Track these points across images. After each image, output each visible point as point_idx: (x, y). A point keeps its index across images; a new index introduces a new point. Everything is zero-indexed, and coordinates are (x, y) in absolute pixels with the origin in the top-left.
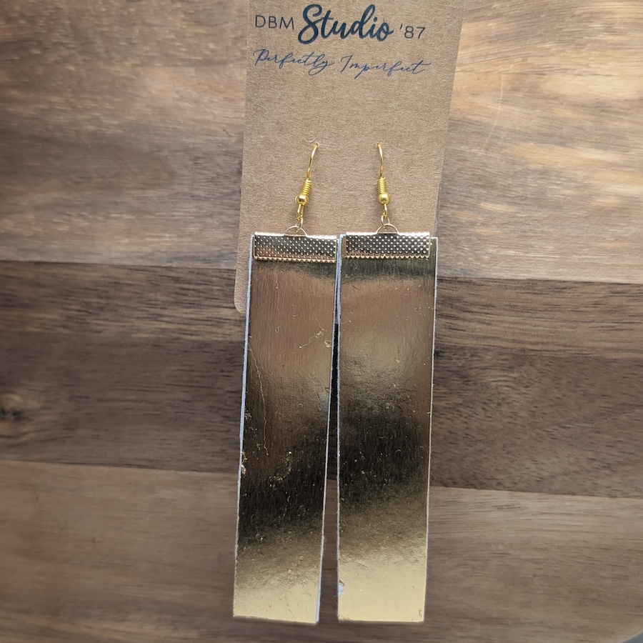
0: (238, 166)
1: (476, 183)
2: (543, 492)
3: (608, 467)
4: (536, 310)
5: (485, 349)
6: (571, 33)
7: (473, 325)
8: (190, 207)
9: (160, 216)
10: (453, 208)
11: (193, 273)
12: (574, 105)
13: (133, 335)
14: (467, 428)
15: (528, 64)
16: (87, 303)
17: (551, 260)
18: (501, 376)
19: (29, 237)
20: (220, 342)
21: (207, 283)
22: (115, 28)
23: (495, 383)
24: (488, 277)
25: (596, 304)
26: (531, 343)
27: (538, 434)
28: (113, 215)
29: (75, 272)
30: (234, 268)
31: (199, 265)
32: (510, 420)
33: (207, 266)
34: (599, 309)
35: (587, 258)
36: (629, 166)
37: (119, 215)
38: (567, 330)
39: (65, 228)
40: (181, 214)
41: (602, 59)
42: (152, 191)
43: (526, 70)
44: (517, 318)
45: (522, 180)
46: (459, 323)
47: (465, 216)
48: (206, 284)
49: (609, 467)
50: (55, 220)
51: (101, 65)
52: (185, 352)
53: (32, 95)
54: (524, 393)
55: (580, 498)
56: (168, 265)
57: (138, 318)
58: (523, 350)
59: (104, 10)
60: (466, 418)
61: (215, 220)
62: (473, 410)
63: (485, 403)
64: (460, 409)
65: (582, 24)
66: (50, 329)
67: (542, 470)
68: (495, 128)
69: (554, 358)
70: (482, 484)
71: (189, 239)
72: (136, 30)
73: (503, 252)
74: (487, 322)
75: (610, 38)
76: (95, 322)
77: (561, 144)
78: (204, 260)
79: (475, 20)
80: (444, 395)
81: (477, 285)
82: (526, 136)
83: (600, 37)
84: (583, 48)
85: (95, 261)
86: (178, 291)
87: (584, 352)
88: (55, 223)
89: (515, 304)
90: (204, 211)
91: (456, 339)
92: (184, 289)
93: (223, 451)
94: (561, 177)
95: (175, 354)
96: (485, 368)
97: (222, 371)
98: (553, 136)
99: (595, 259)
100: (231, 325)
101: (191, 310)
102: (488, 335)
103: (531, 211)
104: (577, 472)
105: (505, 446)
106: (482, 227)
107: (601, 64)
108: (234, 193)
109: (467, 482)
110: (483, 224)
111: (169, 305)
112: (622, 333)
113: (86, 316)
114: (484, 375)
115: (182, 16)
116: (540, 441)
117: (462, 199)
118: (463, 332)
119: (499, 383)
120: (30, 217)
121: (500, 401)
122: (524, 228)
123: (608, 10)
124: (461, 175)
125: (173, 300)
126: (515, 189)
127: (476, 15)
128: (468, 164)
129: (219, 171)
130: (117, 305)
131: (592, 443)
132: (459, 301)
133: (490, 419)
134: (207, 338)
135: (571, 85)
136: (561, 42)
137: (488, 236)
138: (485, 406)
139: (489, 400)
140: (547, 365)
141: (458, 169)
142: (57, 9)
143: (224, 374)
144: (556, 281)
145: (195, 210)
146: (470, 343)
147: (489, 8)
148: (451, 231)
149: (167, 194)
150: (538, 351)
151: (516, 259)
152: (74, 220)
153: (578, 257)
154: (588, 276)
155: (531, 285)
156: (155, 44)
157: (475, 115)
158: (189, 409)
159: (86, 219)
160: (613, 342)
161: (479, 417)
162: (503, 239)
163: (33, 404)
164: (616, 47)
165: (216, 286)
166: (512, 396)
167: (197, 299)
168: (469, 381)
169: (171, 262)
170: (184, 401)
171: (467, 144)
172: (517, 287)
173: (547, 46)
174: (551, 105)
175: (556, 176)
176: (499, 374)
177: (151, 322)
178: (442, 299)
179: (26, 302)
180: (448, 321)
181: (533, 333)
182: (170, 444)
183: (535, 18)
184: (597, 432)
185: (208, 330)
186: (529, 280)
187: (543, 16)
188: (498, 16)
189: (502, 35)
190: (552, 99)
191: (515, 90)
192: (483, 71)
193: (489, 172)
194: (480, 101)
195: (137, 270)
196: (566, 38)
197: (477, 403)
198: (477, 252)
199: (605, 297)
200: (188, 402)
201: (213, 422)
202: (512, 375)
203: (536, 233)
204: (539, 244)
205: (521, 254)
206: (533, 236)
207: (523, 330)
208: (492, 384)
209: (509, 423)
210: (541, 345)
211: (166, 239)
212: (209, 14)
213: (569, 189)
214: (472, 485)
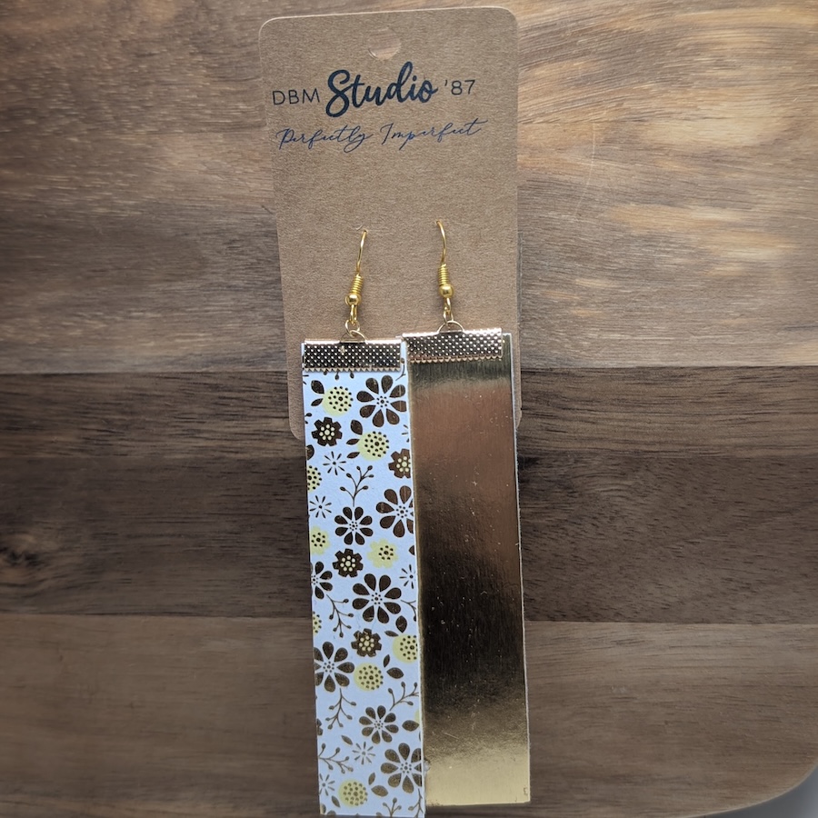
1: (568, 255)
2: (671, 622)
3: (748, 587)
4: (651, 404)
5: (591, 453)
6: (673, 70)
7: (575, 425)
8: (227, 300)
9: (191, 312)
10: (543, 287)
11: (234, 378)
12: (682, 156)
13: (166, 457)
14: (575, 549)
15: (624, 109)
16: (107, 420)
17: (665, 343)
18: (612, 484)
19: (34, 345)
20: (271, 460)
21: (252, 389)
22: (124, 89)
23: (606, 494)
24: (589, 366)
25: (721, 393)
26: (646, 444)
27: (661, 552)
28: (135, 314)
29: (92, 385)
30: (285, 370)
31: (241, 368)
32: (626, 537)
33: (250, 369)
34: (725, 399)
35: (708, 339)
36: (753, 226)
37: (141, 314)
39: (78, 332)
40: (217, 308)
41: (713, 98)
42: (180, 283)
43: (623, 117)
44: (628, 414)
45: (624, 249)
46: (559, 423)
47: (557, 296)
48: (250, 391)
50: (65, 323)
51: (109, 134)
52: (229, 473)
53: (28, 174)
54: (642, 504)
55: (716, 626)
56: (204, 370)
57: (171, 436)
58: (636, 452)
59: (109, 68)
60: (573, 536)
61: (258, 313)
62: (582, 527)
63: (594, 518)
64: (565, 526)
65: (686, 59)
66: (65, 454)
67: (669, 595)
68: (589, 189)
69: (675, 460)
70: (596, 615)
71: (228, 338)
72: (150, 92)
73: (605, 336)
74: (591, 420)
75: (721, 73)
76: (119, 443)
77: (669, 204)
78: (247, 362)
79: (557, 59)
80: (545, 511)
81: (576, 376)
82: (626, 197)
83: (708, 73)
84: (690, 87)
85: (116, 371)
86: (216, 400)
87: (711, 451)
88: (65, 326)
89: (625, 397)
90: (245, 304)
91: (556, 443)
92: (224, 398)
93: (282, 592)
94: (672, 243)
95: (218, 477)
96: (593, 476)
97: (275, 494)
98: (660, 194)
99: (717, 339)
100: (284, 438)
101: (234, 423)
102: (594, 436)
103: (637, 285)
104: (710, 596)
105: (621, 568)
106: (578, 307)
107: (712, 105)
109: (578, 614)
110: (580, 304)
111: (208, 418)
112: (754, 427)
113: (107, 436)
114: (591, 484)
115: (204, 71)
116: (663, 561)
117: (553, 275)
118: (563, 434)
119: (611, 493)
120: (34, 321)
121: (614, 515)
122: (629, 305)
123: (717, 40)
124: (551, 247)
125: (211, 412)
126: (616, 260)
127: (558, 54)
128: (558, 233)
129: (260, 255)
130: (145, 421)
131: (727, 560)
132: (557, 396)
133: (602, 537)
134: (255, 455)
135: (676, 132)
136: (663, 80)
137: (587, 318)
138: (595, 522)
139: (600, 514)
140: (667, 468)
141: (546, 240)
142: (53, 69)
143: (278, 497)
144: (672, 368)
145: (232, 303)
146: (573, 446)
147: (573, 44)
148: (541, 313)
149: (198, 285)
150: (655, 452)
151: (622, 344)
152: (88, 321)
153: (697, 337)
154: (711, 360)
155: (642, 374)
156: (173, 106)
157: (564, 174)
158: (239, 542)
159: (103, 320)
160: (745, 437)
161: (589, 536)
162: (604, 320)
163: (50, 545)
164: (729, 83)
165: (263, 392)
166: (628, 508)
167: (240, 409)
168: (575, 492)
169: (207, 366)
170: (231, 533)
171: (555, 210)
172: (625, 377)
173: (646, 86)
174: (655, 157)
175: (665, 242)
176: (610, 482)
177: (186, 440)
179: (35, 422)
180: (544, 421)
181: (647, 431)
182: (217, 586)
183: (630, 53)
184: (732, 547)
185: (256, 446)
186: (639, 368)
187: (640, 50)
188: (584, 53)
189: (590, 76)
190: (655, 149)
191: (610, 141)
192: (570, 120)
193: (584, 242)
194: (567, 157)
195: (167, 378)
196: (668, 76)
197: (586, 519)
198: (574, 337)
199: (732, 384)
200: (236, 533)
201: (268, 556)
202: (625, 483)
203: (644, 311)
204: (649, 324)
205: (628, 337)
206: (641, 315)
207: (635, 428)
208: (602, 494)
209: (625, 540)
210: (658, 445)
211: (199, 340)
212: (236, 67)
213: (681, 257)
214: (585, 617)
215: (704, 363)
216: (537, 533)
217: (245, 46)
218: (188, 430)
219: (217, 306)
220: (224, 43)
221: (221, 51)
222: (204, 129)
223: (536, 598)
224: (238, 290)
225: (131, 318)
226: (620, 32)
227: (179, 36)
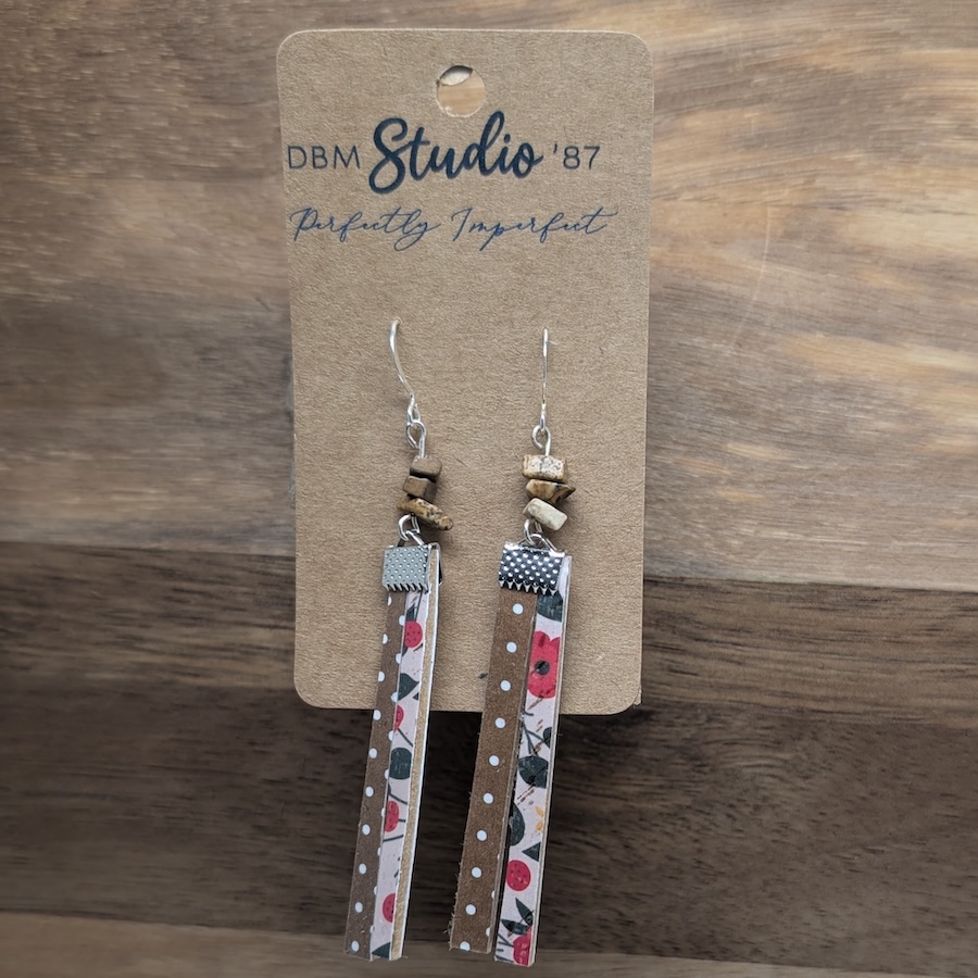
0: (283, 366)
1: (718, 405)
2: (833, 967)
3: (951, 922)
4: (826, 639)
5: (732, 709)
6: (894, 135)
7: (711, 665)
8: (194, 440)
9: (138, 455)
10: (678, 452)
11: (198, 560)
12: (898, 267)
13: (90, 675)
14: (700, 851)
15: (816, 189)
17: (853, 549)
18: (761, 757)
20: (249, 690)
21: (226, 580)
22: (57, 106)
23: (750, 770)
24: (738, 578)
25: (932, 630)
26: (815, 699)
27: (826, 863)
28: (53, 453)
31: (210, 546)
32: (776, 837)
34: (937, 638)
35: (918, 547)
37: (62, 453)
38: (880, 676)
41: (949, 183)
42: (124, 410)
43: (814, 201)
45: (801, 401)
46: (688, 661)
47: (698, 467)
48: (222, 583)
49: (952, 924)
51: (30, 173)
52: (184, 706)
54: (802, 789)
56: (154, 545)
57: (98, 644)
58: (800, 711)
59: (35, 70)
60: (697, 832)
63: (731, 806)
64: (687, 816)
65: (914, 119)
67: (833, 927)
68: (755, 306)
69: (856, 727)
70: (724, 951)
72: (96, 111)
73: (766, 534)
74: (736, 659)
75: (966, 146)
76: (20, 649)
77: (875, 338)
78: (219, 538)
79: (720, 105)
80: (658, 791)
81: (719, 592)
82: (810, 322)
83: (947, 143)
84: (916, 163)
85: (19, 537)
87: (910, 716)
89: (788, 627)
90: (221, 448)
91: (682, 690)
92: (182, 591)
93: (255, 891)
95: (166, 711)
96: (734, 743)
97: (252, 743)
98: (861, 324)
99: (931, 548)
100: (269, 658)
101: (194, 630)
102: (739, 682)
104: (895, 932)
105: (766, 883)
106: (728, 487)
107: (948, 192)
108: (275, 414)
109: (699, 947)
110: (732, 482)
111: (154, 621)
114: (730, 754)
115: (181, 86)
116: (829, 876)
117: (694, 435)
118: (693, 677)
119: (758, 770)
121: (759, 803)
122: (805, 489)
123: (962, 94)
124: (693, 391)
125: (161, 611)
126: (789, 418)
127: (722, 97)
128: (705, 371)
129: (249, 373)
130: (59, 619)
131: (923, 879)
132: (688, 620)
133: (741, 835)
134: (224, 681)
135: (891, 229)
136: (877, 150)
137: (740, 504)
138: (732, 812)
139: (739, 800)
140: (844, 738)
141: (687, 381)
143: (257, 748)
145: (203, 445)
146: (707, 696)
147: (746, 84)
148: (672, 492)
150: (827, 712)
151: (790, 547)
153: (902, 544)
154: (920, 578)
155: (816, 594)
156: (130, 136)
157: (718, 281)
158: (192, 812)
160: (963, 698)
161: (721, 832)
162: (766, 509)
165: (243, 585)
166: (781, 793)
167: (206, 609)
168: (704, 766)
169: (158, 540)
170: (182, 797)
171: (704, 334)
172: (790, 597)
173: (851, 156)
174: (857, 265)
175: (863, 395)
176: (758, 754)
177: (121, 652)
178: (657, 617)
180: (667, 656)
181: (819, 680)
182: (157, 876)
183: (831, 105)
184: (931, 861)
186: (812, 584)
187: (844, 101)
188: (762, 99)
189: (769, 135)
190: (859, 254)
191: (791, 235)
192: (733, 200)
193: (743, 387)
194: (727, 255)
195: (96, 555)
196: (886, 144)
197: (718, 807)
198: (719, 532)
199: (950, 617)
200: (189, 799)
201: (237, 837)
203: (826, 499)
205: (799, 537)
206: (820, 505)
207: (801, 674)
209: (774, 841)
211: (148, 499)
212: (232, 83)
213: (887, 420)
214: (706, 953)
215: (909, 583)
216: (643, 823)
217: (246, 51)
218: (124, 637)
220: (214, 44)
221: (209, 57)
222: (175, 175)
223: (636, 921)
225: (48, 458)
226: (817, 71)
227: (146, 28)
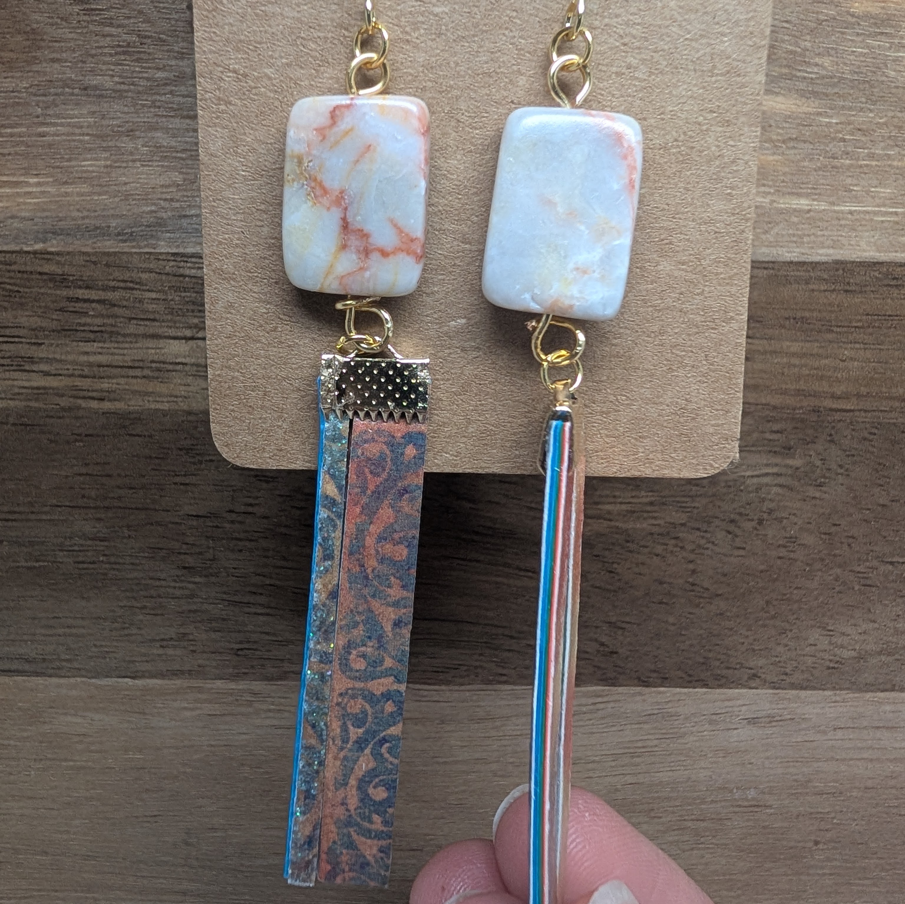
33: (125, 247)
40: (61, 130)
44: (808, 345)
61: (140, 142)
62: (709, 535)
86: (63, 304)
149: (25, 84)
185: (136, 388)
202: (790, 462)
204: (863, 183)
208: (748, 482)
210: (854, 400)
219: (62, 125)
224: (101, 96)
